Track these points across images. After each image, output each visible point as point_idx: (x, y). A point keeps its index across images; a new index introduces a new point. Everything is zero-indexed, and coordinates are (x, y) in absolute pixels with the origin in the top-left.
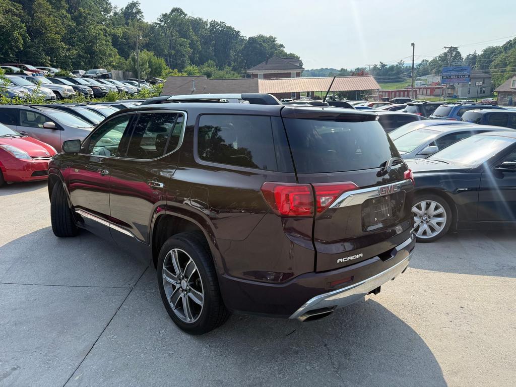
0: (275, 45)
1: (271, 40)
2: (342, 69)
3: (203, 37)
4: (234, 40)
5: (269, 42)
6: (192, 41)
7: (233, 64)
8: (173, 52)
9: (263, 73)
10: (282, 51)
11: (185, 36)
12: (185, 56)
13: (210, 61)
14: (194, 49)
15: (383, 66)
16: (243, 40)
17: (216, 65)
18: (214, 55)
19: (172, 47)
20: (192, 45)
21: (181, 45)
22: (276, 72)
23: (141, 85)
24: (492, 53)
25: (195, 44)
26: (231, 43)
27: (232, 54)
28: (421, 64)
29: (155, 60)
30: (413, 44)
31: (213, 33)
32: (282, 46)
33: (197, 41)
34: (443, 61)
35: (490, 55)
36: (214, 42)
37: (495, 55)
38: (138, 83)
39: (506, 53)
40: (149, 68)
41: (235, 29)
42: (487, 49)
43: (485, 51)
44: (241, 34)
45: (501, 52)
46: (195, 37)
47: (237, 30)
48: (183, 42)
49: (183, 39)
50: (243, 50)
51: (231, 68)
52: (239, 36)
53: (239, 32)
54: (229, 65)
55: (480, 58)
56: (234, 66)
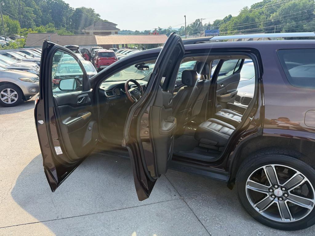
0: (93, 14)
1: (91, 11)
2: (136, 31)
3: (42, 7)
4: (65, 10)
5: (89, 12)
6: (35, 9)
7: (66, 26)
8: (22, 16)
9: (93, 32)
10: (99, 18)
11: (29, 5)
12: (30, 20)
13: (50, 24)
14: (37, 15)
15: (160, 29)
16: (71, 10)
17: (55, 26)
18: (52, 20)
19: (20, 13)
20: (35, 12)
21: (27, 12)
22: (105, 31)
23: (7, 39)
24: (218, 23)
25: (37, 11)
26: (63, 11)
27: (64, 19)
28: (180, 29)
29: (11, 21)
30: (185, 16)
31: (50, 4)
32: (98, 15)
33: (39, 10)
34: (193, 27)
35: (217, 24)
36: (51, 11)
37: (220, 24)
38: (4, 38)
39: (225, 23)
40: (7, 27)
41: (65, 2)
42: (215, 21)
43: (215, 22)
44: (70, 6)
45: (222, 23)
46: (37, 7)
47: (66, 3)
48: (28, 9)
49: (28, 8)
50: (73, 16)
51: (66, 28)
52: (69, 7)
53: (68, 4)
54: (64, 26)
55: (212, 26)
56: (67, 27)
